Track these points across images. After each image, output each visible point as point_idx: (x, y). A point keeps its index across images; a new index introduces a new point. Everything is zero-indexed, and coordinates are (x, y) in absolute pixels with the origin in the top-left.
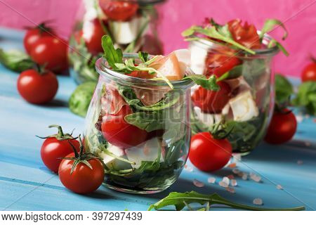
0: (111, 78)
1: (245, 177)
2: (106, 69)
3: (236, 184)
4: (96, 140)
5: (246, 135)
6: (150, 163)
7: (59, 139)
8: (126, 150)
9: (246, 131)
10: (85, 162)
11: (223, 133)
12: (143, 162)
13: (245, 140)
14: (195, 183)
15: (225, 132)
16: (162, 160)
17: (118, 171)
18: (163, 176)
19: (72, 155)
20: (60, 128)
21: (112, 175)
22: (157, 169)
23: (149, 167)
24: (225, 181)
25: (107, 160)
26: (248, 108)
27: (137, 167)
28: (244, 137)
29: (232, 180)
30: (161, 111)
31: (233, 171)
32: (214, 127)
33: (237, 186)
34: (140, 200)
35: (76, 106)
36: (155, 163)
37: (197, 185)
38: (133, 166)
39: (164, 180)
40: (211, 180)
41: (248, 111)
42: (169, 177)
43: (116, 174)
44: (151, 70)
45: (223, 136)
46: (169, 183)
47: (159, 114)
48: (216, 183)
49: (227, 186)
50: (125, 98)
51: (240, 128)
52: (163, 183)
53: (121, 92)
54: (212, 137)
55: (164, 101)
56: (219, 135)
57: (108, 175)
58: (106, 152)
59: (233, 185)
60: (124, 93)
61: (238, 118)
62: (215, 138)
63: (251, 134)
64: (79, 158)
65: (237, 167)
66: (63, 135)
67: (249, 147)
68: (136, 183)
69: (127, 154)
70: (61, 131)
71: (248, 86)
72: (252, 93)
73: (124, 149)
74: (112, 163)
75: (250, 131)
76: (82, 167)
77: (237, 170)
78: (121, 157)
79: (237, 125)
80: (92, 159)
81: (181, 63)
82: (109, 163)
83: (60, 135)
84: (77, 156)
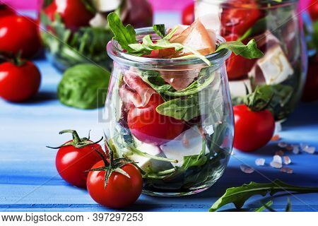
0: (131, 65)
1: (296, 151)
3: (290, 162)
5: (283, 98)
6: (194, 158)
7: (77, 146)
8: (161, 147)
9: (282, 93)
10: (119, 170)
11: (261, 103)
12: (185, 157)
13: (282, 105)
14: (243, 169)
15: (263, 101)
16: (207, 151)
17: (156, 173)
18: (210, 170)
19: (101, 164)
20: (75, 132)
21: (151, 178)
23: (194, 163)
24: (277, 161)
25: (141, 161)
26: (281, 66)
27: (180, 164)
28: (280, 101)
29: (285, 158)
30: (197, 94)
31: (279, 145)
32: (248, 99)
33: (291, 164)
34: (190, 203)
35: (69, 95)
37: (246, 172)
38: (174, 165)
40: (260, 162)
41: (281, 70)
43: (154, 177)
44: (177, 47)
45: (262, 107)
47: (196, 98)
48: (266, 165)
49: (281, 166)
50: (152, 85)
51: (276, 92)
53: (145, 78)
54: (249, 110)
55: (198, 81)
56: (257, 106)
57: (146, 180)
58: (138, 153)
59: (286, 163)
60: (150, 79)
61: (272, 80)
62: (253, 110)
63: (289, 96)
64: (110, 166)
65: (280, 139)
66: (79, 140)
67: (288, 112)
68: (181, 184)
69: (164, 151)
70: (77, 136)
71: (276, 40)
72: (282, 48)
73: (158, 146)
74: (149, 165)
75: (287, 93)
76: (116, 176)
77: (284, 143)
78: (158, 155)
79: (272, 89)
80: (126, 165)
82: (144, 166)
83: (76, 141)
84: (107, 164)
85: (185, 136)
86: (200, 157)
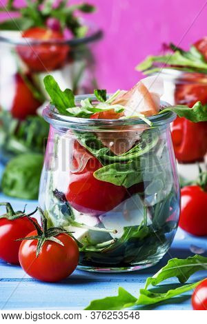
2: (59, 116)
4: (58, 212)
6: (135, 228)
7: (10, 218)
8: (100, 217)
10: (53, 239)
12: (125, 228)
16: (149, 222)
17: (94, 245)
18: (154, 244)
19: (34, 233)
20: (9, 205)
21: (88, 252)
22: (145, 235)
23: (134, 234)
25: (78, 234)
27: (119, 235)
30: (138, 158)
36: (142, 227)
37: (196, 252)
38: (114, 236)
39: (156, 249)
42: (161, 245)
43: (92, 250)
44: (117, 108)
46: (162, 252)
47: (136, 162)
50: (90, 149)
52: (154, 252)
53: (83, 142)
54: (202, 190)
55: (140, 145)
57: (84, 253)
58: (75, 224)
60: (87, 143)
64: (43, 235)
66: (13, 213)
68: (120, 258)
69: (103, 221)
70: (11, 208)
73: (97, 216)
74: (86, 236)
76: (50, 246)
78: (96, 226)
80: (61, 234)
81: (153, 94)
82: (82, 237)
83: (10, 214)
84: (40, 233)
85: (125, 206)
86: (141, 228)
